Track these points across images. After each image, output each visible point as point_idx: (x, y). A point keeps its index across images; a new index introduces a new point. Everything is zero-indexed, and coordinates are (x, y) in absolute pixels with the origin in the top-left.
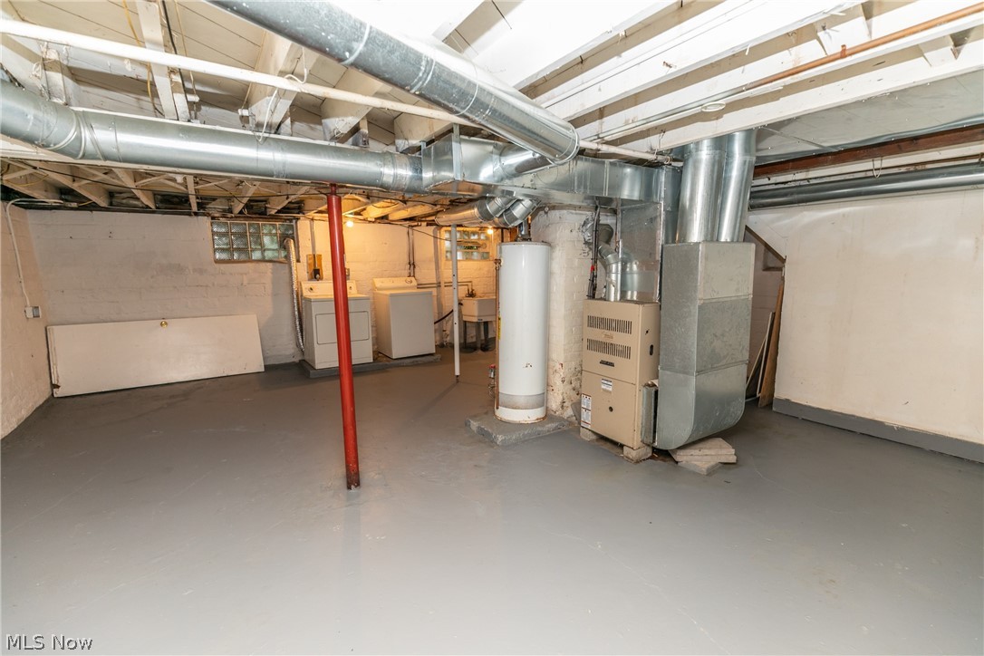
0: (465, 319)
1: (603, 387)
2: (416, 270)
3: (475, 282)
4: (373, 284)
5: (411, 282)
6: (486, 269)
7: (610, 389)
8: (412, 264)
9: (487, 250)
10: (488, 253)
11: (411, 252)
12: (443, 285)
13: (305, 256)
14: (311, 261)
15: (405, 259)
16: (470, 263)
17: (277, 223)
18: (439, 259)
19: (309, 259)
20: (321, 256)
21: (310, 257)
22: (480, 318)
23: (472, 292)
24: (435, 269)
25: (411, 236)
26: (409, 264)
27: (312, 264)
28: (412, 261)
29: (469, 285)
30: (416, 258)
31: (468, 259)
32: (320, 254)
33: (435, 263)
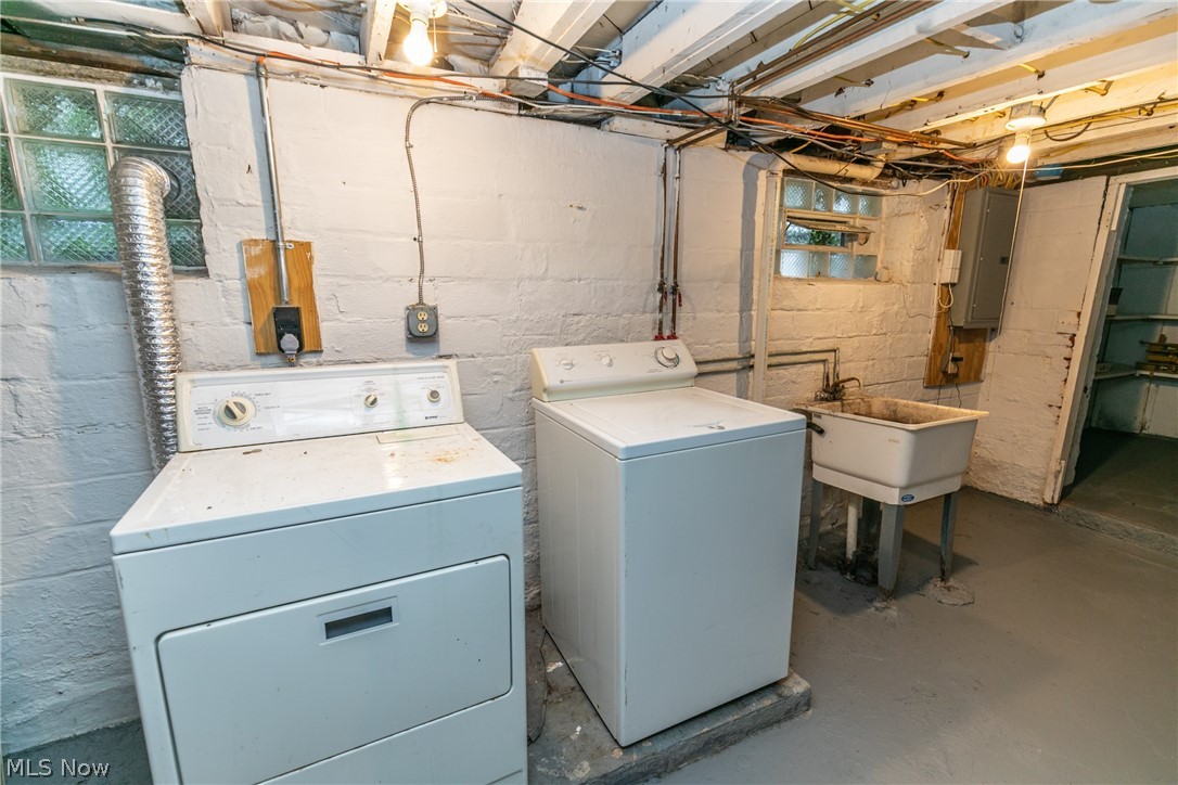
0: (819, 474)
2: (682, 314)
3: (846, 350)
4: (532, 368)
5: (676, 361)
6: (877, 309)
8: (670, 293)
9: (868, 249)
10: (872, 257)
11: (670, 251)
12: (760, 362)
13: (229, 245)
14: (260, 271)
15: (646, 271)
16: (821, 287)
17: (100, 88)
18: (756, 275)
19: (252, 262)
20: (307, 246)
21: (256, 251)
22: (911, 492)
23: (836, 385)
24: (737, 308)
25: (673, 184)
26: (661, 289)
27: (268, 285)
28: (670, 283)
29: (824, 361)
30: (684, 268)
31: (819, 274)
32: (302, 237)
33: (742, 287)
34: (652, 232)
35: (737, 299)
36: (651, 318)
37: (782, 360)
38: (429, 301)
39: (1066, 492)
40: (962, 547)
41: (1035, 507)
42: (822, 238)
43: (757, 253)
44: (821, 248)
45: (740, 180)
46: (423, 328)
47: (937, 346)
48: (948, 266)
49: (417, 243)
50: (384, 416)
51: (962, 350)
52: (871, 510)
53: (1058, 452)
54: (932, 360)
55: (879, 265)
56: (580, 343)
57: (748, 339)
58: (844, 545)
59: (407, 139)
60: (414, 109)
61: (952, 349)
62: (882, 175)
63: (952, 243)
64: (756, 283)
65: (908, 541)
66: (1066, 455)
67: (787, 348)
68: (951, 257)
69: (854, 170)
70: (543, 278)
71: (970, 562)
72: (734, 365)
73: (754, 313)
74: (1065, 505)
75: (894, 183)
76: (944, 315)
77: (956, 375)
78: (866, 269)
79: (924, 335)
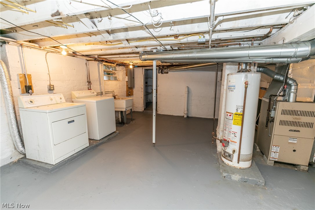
1: (290, 141)
2: (91, 86)
3: (115, 91)
4: (72, 95)
5: (94, 93)
6: (118, 85)
7: (296, 142)
8: (89, 82)
9: (116, 76)
12: (104, 93)
13: (15, 75)
14: (22, 79)
15: (85, 79)
16: (110, 82)
18: (101, 80)
19: (20, 78)
20: (30, 75)
21: (21, 76)
22: (126, 109)
23: (115, 96)
24: (99, 85)
25: (88, 66)
26: (88, 82)
27: (23, 81)
28: (89, 81)
29: (112, 93)
30: (90, 79)
31: (109, 80)
32: (29, 74)
33: (99, 81)
34: (85, 73)
35: (99, 84)
36: (86, 87)
37: (107, 93)
38: (52, 84)
39: (145, 109)
40: (133, 118)
41: (142, 112)
42: (109, 74)
43: (101, 76)
44: (109, 75)
45: (97, 65)
46: (52, 89)
47: (127, 90)
48: (127, 79)
49: (48, 75)
50: (54, 102)
51: (130, 91)
52: (122, 112)
53: (143, 104)
54: (127, 92)
55: (117, 78)
56: (76, 91)
57: (101, 90)
58: (119, 121)
59: (46, 58)
60: (47, 53)
61: (129, 91)
62: (116, 65)
63: (127, 75)
64: (101, 81)
65: (127, 119)
66: (144, 104)
67: (107, 91)
68: (127, 77)
69: (113, 65)
70: (70, 80)
71: (135, 119)
72: (100, 94)
73: (102, 86)
74: (145, 111)
75: (118, 66)
76: (127, 86)
77: (130, 94)
78: (116, 79)
79: (125, 89)
